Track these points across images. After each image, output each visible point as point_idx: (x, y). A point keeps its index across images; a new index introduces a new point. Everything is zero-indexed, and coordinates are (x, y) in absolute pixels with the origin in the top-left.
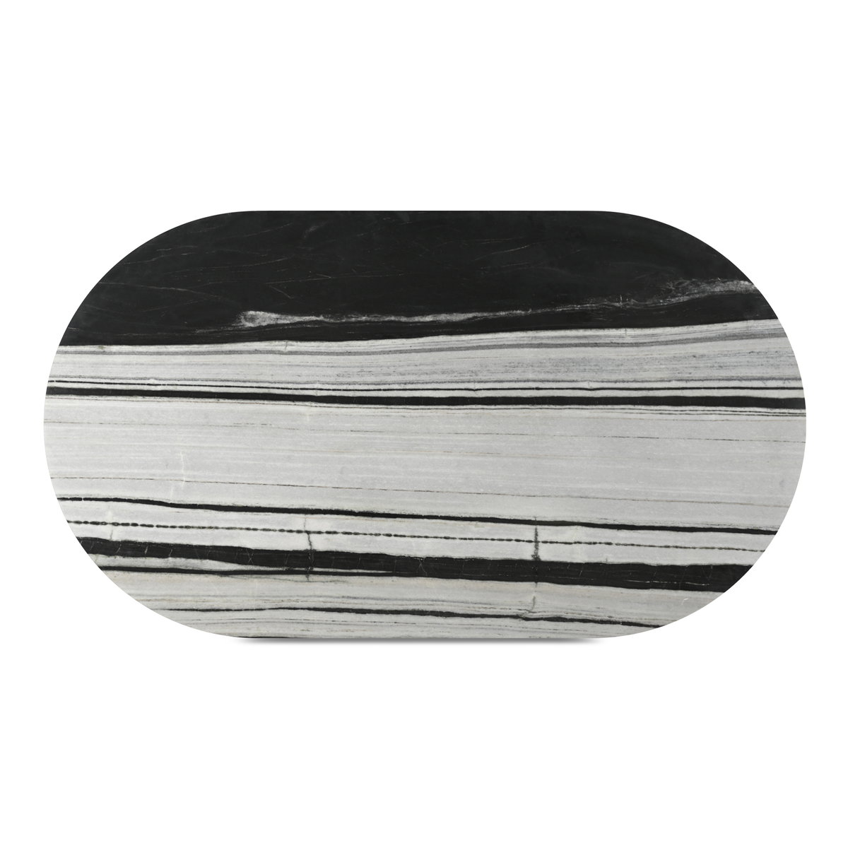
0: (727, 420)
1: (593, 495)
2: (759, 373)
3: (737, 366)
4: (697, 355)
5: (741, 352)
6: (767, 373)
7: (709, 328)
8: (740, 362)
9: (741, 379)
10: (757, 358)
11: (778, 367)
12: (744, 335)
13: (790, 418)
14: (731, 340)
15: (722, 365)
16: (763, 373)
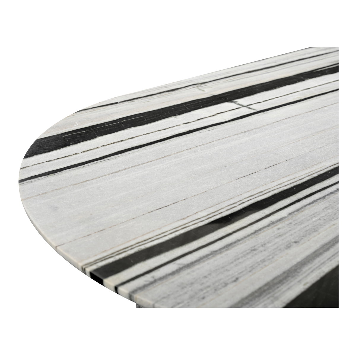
0: (184, 219)
1: (240, 135)
2: (198, 269)
3: (235, 260)
4: (294, 244)
5: (250, 274)
6: (188, 274)
7: (320, 271)
8: (236, 265)
9: (214, 253)
10: (221, 279)
11: (182, 287)
12: (268, 289)
13: (105, 254)
14: (279, 276)
15: (255, 252)
16: (193, 271)
